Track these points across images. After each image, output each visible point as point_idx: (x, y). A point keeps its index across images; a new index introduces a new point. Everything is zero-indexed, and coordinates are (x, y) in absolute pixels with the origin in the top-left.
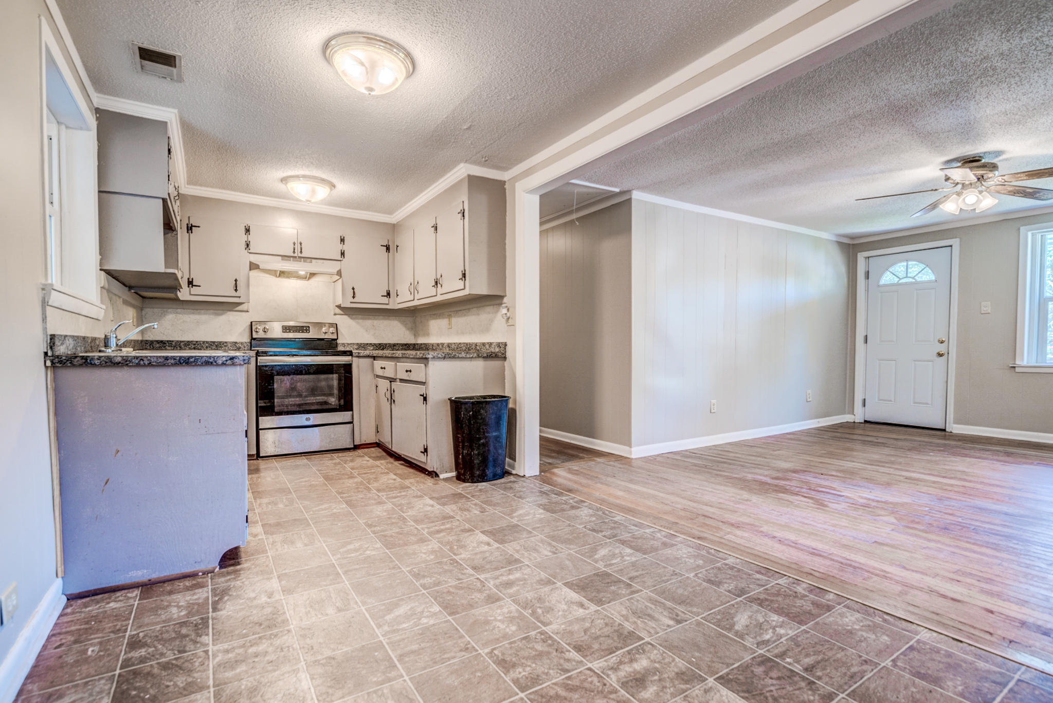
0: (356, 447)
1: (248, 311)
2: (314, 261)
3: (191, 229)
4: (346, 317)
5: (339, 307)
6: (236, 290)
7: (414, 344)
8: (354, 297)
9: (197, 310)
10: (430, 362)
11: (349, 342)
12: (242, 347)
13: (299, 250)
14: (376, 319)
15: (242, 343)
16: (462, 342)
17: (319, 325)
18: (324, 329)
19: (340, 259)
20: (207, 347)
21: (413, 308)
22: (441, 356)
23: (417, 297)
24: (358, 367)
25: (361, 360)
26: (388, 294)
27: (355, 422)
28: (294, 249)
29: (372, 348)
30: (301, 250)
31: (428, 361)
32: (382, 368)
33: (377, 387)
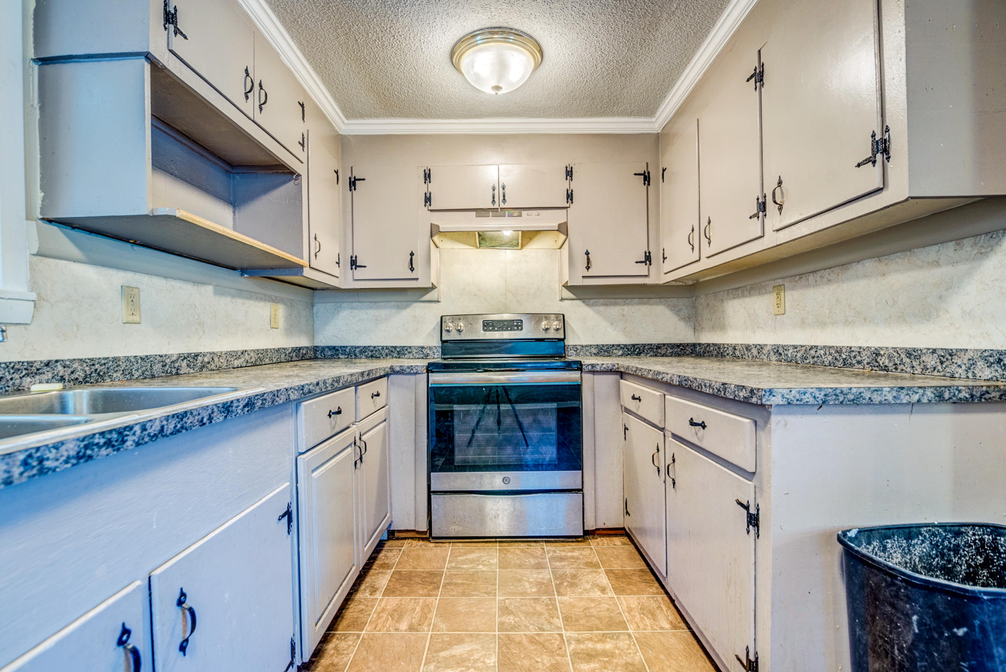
0: (588, 534)
1: (438, 301)
2: (524, 213)
3: (354, 185)
4: (578, 302)
5: (566, 286)
6: (412, 269)
7: (694, 345)
8: (588, 268)
9: (376, 302)
10: (774, 419)
11: (584, 344)
12: (431, 353)
13: (502, 198)
14: (628, 304)
15: (430, 348)
16: (820, 343)
17: (537, 317)
18: (544, 324)
19: (567, 205)
20: (387, 355)
21: (691, 283)
22: (811, 400)
23: (707, 251)
24: (593, 389)
25: (598, 378)
26: (648, 259)
27: (585, 490)
28: (494, 198)
29: (621, 352)
30: (504, 196)
31: (770, 413)
32: (634, 398)
33: (626, 429)
